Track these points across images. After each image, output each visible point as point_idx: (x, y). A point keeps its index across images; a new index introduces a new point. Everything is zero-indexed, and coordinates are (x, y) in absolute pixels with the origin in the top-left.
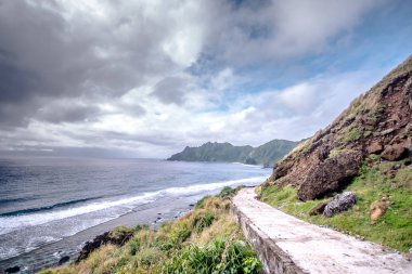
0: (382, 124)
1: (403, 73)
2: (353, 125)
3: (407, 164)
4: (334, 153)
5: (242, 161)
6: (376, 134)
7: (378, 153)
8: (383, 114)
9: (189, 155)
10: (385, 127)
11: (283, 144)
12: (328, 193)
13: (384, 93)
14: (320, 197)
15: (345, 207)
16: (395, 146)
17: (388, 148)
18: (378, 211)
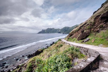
0: (94, 25)
1: (99, 14)
2: (89, 25)
3: (98, 33)
4: (85, 31)
5: (57, 32)
6: (93, 27)
7: (93, 31)
8: (94, 23)
9: (43, 32)
10: (95, 26)
11: (67, 28)
12: (84, 39)
13: (95, 18)
14: (82, 39)
15: (88, 41)
16: (96, 30)
17: (95, 30)
18: (93, 41)
